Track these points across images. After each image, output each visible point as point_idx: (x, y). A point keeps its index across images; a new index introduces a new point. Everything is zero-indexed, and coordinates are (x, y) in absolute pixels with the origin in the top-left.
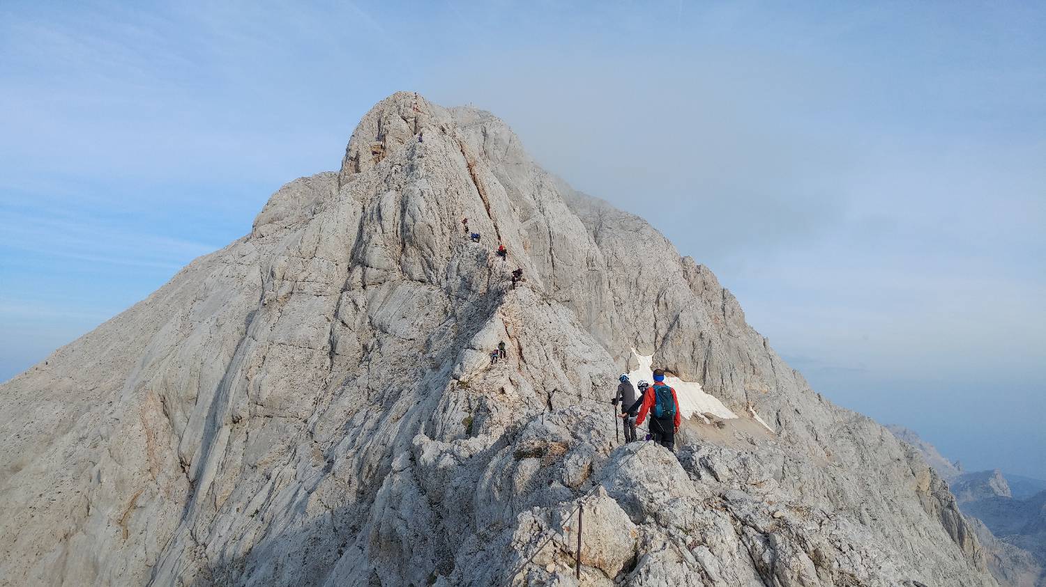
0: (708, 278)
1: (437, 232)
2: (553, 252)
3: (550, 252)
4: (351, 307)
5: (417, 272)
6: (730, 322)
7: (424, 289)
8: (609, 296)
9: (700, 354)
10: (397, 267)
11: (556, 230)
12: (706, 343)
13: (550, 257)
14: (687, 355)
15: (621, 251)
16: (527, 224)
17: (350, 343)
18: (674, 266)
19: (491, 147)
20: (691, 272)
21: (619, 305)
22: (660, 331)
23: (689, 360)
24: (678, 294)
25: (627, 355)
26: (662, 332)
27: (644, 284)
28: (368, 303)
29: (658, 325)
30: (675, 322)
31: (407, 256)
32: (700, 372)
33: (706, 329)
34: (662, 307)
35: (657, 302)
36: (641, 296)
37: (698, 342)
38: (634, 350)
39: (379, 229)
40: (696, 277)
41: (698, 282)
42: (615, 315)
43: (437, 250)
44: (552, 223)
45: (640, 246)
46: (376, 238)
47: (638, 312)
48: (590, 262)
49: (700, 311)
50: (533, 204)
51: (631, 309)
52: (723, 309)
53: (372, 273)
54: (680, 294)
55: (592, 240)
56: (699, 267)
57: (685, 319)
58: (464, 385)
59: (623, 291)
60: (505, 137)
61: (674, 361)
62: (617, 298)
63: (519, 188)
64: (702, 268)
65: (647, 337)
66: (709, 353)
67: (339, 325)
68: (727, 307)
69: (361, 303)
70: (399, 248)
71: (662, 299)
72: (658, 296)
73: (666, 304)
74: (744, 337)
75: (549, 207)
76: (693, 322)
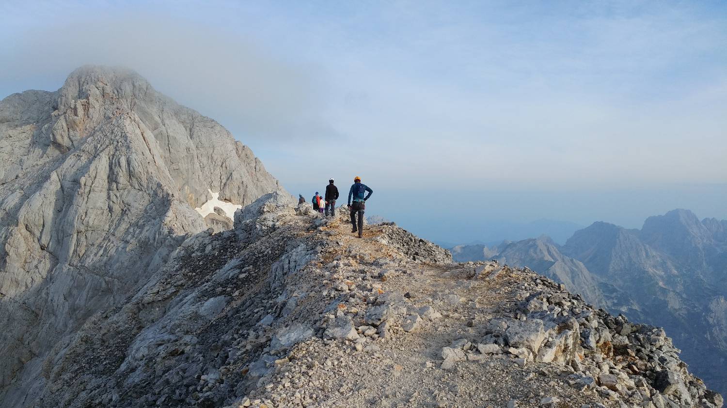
0: (249, 153)
1: (143, 174)
2: (170, 146)
3: (168, 146)
4: (115, 197)
5: (137, 187)
6: (258, 175)
7: (141, 193)
8: (197, 165)
9: (242, 191)
10: (128, 184)
11: (171, 134)
12: (245, 186)
13: (168, 148)
14: (235, 192)
15: (203, 139)
16: (156, 132)
17: (117, 208)
18: (230, 147)
19: (137, 92)
20: (240, 149)
21: (202, 168)
22: (223, 181)
23: (236, 195)
24: (232, 162)
25: (206, 193)
26: (224, 181)
27: (215, 157)
28: (121, 196)
29: (222, 178)
30: (230, 177)
31: (132, 180)
32: (241, 200)
33: (244, 179)
34: (224, 168)
35: (222, 166)
36: (214, 163)
37: (241, 185)
38: (209, 190)
39: (121, 171)
40: (241, 151)
41: (243, 155)
42: (201, 173)
43: (143, 179)
44: (169, 131)
45: (214, 137)
46: (121, 174)
47: (212, 171)
48: (188, 149)
49: (243, 170)
50: (159, 121)
51: (209, 169)
52: (255, 168)
53: (120, 186)
54: (234, 162)
55: (189, 137)
56: (244, 147)
57: (235, 175)
58: (166, 224)
59: (204, 160)
60: (144, 87)
61: (229, 195)
62: (201, 164)
63: (152, 114)
64: (245, 147)
65: (216, 183)
66: (245, 191)
67: (111, 203)
68: (257, 167)
69: (118, 195)
70: (129, 177)
71: (224, 165)
72: (222, 163)
73: (226, 167)
74: (265, 182)
75: (167, 122)
76: (239, 177)
